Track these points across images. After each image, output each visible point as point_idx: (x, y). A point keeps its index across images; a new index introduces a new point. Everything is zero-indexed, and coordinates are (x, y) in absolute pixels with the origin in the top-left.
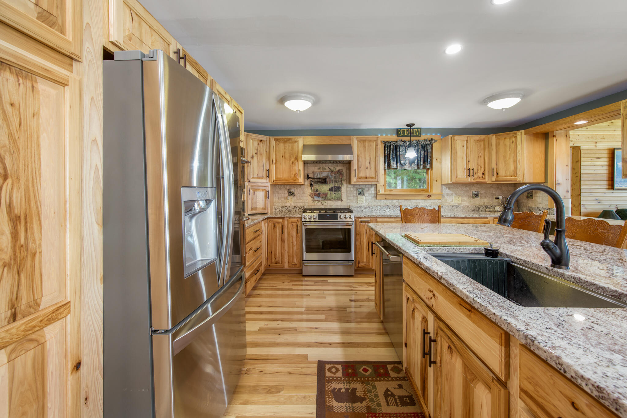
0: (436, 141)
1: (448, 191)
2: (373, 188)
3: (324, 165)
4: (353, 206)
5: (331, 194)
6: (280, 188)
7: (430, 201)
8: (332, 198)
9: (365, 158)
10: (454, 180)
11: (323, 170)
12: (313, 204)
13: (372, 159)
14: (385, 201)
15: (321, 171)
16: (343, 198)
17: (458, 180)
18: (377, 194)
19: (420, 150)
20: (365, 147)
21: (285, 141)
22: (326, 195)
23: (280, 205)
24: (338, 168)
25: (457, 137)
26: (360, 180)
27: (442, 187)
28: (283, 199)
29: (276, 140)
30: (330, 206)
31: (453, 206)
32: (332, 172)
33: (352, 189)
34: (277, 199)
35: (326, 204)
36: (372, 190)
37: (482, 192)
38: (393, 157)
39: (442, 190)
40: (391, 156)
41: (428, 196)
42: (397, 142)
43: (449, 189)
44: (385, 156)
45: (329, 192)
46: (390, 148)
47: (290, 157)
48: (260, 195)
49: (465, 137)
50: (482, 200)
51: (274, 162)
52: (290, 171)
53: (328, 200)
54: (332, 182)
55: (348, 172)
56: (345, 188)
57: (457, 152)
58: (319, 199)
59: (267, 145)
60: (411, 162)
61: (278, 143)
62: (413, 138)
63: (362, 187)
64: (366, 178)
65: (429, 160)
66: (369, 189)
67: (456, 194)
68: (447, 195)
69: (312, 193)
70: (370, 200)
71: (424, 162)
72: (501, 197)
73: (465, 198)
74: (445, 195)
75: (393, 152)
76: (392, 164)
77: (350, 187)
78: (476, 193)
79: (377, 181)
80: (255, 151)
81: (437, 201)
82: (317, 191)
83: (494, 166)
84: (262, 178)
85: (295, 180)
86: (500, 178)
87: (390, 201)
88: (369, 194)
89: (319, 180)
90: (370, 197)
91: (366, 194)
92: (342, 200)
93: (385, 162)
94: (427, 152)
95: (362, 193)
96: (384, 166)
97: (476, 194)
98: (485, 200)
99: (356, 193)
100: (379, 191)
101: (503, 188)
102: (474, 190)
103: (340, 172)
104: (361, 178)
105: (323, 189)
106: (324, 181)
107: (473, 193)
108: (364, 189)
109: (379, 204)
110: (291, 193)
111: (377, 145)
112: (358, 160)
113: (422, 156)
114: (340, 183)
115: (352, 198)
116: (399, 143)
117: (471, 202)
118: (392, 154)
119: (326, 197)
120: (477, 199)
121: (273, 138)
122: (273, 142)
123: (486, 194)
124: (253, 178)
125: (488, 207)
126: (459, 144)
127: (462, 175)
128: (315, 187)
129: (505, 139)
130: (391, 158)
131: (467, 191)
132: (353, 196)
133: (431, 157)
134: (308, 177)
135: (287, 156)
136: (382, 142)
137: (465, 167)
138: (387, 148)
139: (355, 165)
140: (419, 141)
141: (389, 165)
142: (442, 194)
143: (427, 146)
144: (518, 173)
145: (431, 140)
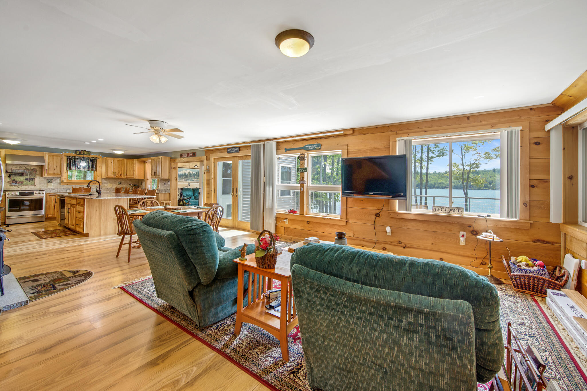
0: (99, 158)
1: (105, 181)
2: (59, 179)
3: (21, 166)
4: (43, 188)
5: (25, 182)
8: (27, 184)
9: (53, 164)
10: (106, 176)
11: (20, 168)
12: (11, 187)
13: (58, 165)
14: (67, 186)
15: (18, 169)
17: (109, 177)
18: (61, 182)
19: (89, 162)
20: (54, 159)
22: (22, 182)
24: (32, 168)
25: (108, 158)
26: (49, 175)
27: (102, 180)
30: (25, 189)
31: (107, 188)
32: (28, 169)
33: (43, 179)
35: (22, 188)
37: (123, 182)
38: (72, 164)
40: (71, 163)
41: (94, 184)
42: (75, 157)
43: (106, 180)
44: (67, 163)
46: (71, 160)
49: (112, 159)
50: (123, 186)
53: (24, 185)
54: (28, 175)
55: (40, 170)
56: (37, 179)
57: (108, 165)
58: (16, 184)
60: (84, 168)
62: (84, 156)
63: (51, 178)
64: (54, 174)
65: (95, 167)
66: (56, 180)
67: (109, 183)
68: (105, 183)
69: (10, 181)
70: (56, 185)
71: (92, 167)
72: (131, 184)
73: (115, 185)
75: (73, 162)
76: (72, 167)
77: (42, 178)
79: (61, 176)
82: (14, 180)
83: (126, 172)
86: (128, 177)
87: (71, 186)
88: (56, 182)
89: (16, 174)
92: (35, 185)
93: (67, 166)
94: (94, 163)
95: (51, 182)
96: (67, 168)
97: (119, 183)
98: (125, 186)
99: (46, 181)
100: (63, 181)
101: (133, 181)
102: (119, 181)
103: (34, 170)
104: (51, 174)
105: (19, 179)
106: (21, 174)
108: (52, 180)
109: (63, 187)
111: (62, 158)
112: (48, 165)
113: (91, 165)
114: (34, 176)
115: (43, 184)
116: (77, 158)
117: (117, 186)
118: (73, 163)
120: (121, 185)
123: (125, 182)
126: (109, 161)
127: (110, 175)
128: (13, 177)
129: (130, 161)
130: (71, 164)
131: (116, 182)
132: (44, 183)
133: (96, 165)
134: (7, 172)
136: (66, 156)
137: (112, 171)
138: (68, 160)
139: (46, 167)
140: (89, 157)
141: (70, 168)
142: (102, 183)
143: (94, 160)
144: (134, 175)
145: (95, 157)
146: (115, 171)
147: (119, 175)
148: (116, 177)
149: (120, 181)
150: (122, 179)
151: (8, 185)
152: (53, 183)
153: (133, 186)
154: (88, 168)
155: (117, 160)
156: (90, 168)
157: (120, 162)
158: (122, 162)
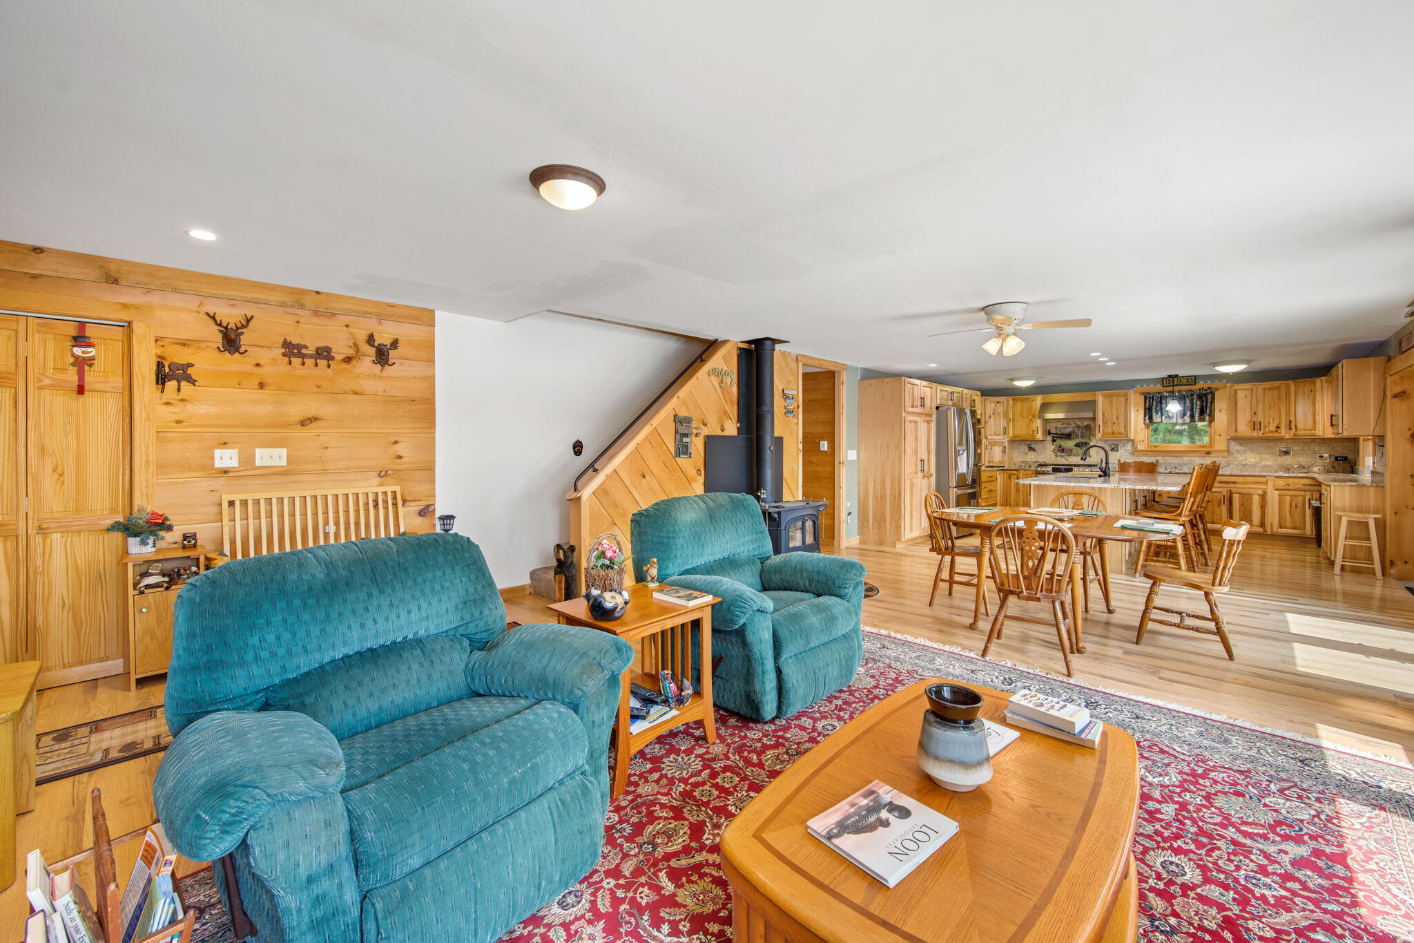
0: (1217, 389)
1: (1238, 447)
2: (1130, 444)
3: (1068, 420)
5: (1076, 450)
6: (1020, 444)
7: (1210, 458)
8: (1079, 454)
9: (1111, 413)
10: (1232, 434)
11: (1067, 426)
12: (1056, 459)
14: (1146, 458)
16: (1091, 454)
17: (1238, 434)
18: (1132, 450)
19: (1195, 401)
20: (1112, 402)
21: (1022, 400)
22: (1071, 450)
23: (1019, 460)
24: (1085, 424)
26: (1106, 436)
27: (1227, 443)
28: (1023, 454)
29: (1014, 400)
30: (1076, 462)
32: (1079, 427)
34: (1016, 454)
35: (1071, 460)
36: (1129, 446)
37: (1296, 448)
38: (1156, 409)
39: (1228, 446)
40: (1154, 408)
41: (1206, 453)
42: (1162, 392)
43: (1241, 444)
44: (1145, 409)
45: (1075, 447)
46: (1153, 400)
47: (1028, 415)
48: (997, 450)
49: (1249, 385)
50: (1296, 459)
51: (1012, 419)
52: (1028, 426)
53: (1074, 455)
54: (1079, 438)
58: (1064, 454)
59: (1004, 405)
60: (1182, 416)
61: (1016, 402)
62: (1178, 388)
63: (1115, 442)
64: (1115, 433)
65: (1208, 411)
66: (1124, 444)
67: (1252, 451)
68: (1238, 452)
69: (1054, 449)
70: (1125, 456)
71: (1202, 413)
72: (1326, 455)
73: (1267, 456)
74: (1234, 452)
75: (1157, 404)
76: (1154, 417)
78: (1285, 450)
79: (1134, 437)
80: (992, 412)
81: (1221, 459)
82: (1060, 447)
84: (999, 435)
86: (1299, 432)
88: (1125, 450)
89: (1063, 436)
90: (1126, 454)
91: (1121, 450)
93: (1145, 416)
94: (1206, 402)
95: (1115, 449)
96: (1145, 420)
98: (1300, 459)
100: (1137, 447)
101: (1334, 444)
102: (1282, 447)
103: (1088, 427)
104: (1107, 434)
105: (1067, 445)
106: (1068, 436)
107: (1279, 449)
108: (1118, 444)
110: (1031, 449)
112: (1105, 415)
114: (1085, 438)
116: (1165, 394)
117: (1276, 460)
118: (1156, 406)
119: (1071, 452)
120: (1288, 456)
121: (1010, 398)
122: (1011, 402)
123: (1303, 450)
124: (989, 435)
125: (1304, 467)
126: (1240, 394)
127: (1244, 429)
128: (1059, 442)
129: (1304, 386)
130: (1154, 410)
131: (1271, 448)
133: (1211, 408)
134: (1049, 433)
135: (1024, 414)
136: (1141, 394)
137: (1249, 419)
138: (1148, 400)
139: (1100, 421)
140: (1191, 390)
141: (1151, 418)
142: (1228, 451)
143: (1206, 395)
144: (1317, 426)
145: (1209, 388)
146: (1260, 417)
147: (1273, 428)
148: (1260, 434)
149: (1284, 445)
150: (1281, 439)
151: (1053, 455)
153: (1333, 459)
154: (1192, 417)
155: (1264, 389)
156: (1197, 415)
157: (1275, 392)
158: (1279, 393)
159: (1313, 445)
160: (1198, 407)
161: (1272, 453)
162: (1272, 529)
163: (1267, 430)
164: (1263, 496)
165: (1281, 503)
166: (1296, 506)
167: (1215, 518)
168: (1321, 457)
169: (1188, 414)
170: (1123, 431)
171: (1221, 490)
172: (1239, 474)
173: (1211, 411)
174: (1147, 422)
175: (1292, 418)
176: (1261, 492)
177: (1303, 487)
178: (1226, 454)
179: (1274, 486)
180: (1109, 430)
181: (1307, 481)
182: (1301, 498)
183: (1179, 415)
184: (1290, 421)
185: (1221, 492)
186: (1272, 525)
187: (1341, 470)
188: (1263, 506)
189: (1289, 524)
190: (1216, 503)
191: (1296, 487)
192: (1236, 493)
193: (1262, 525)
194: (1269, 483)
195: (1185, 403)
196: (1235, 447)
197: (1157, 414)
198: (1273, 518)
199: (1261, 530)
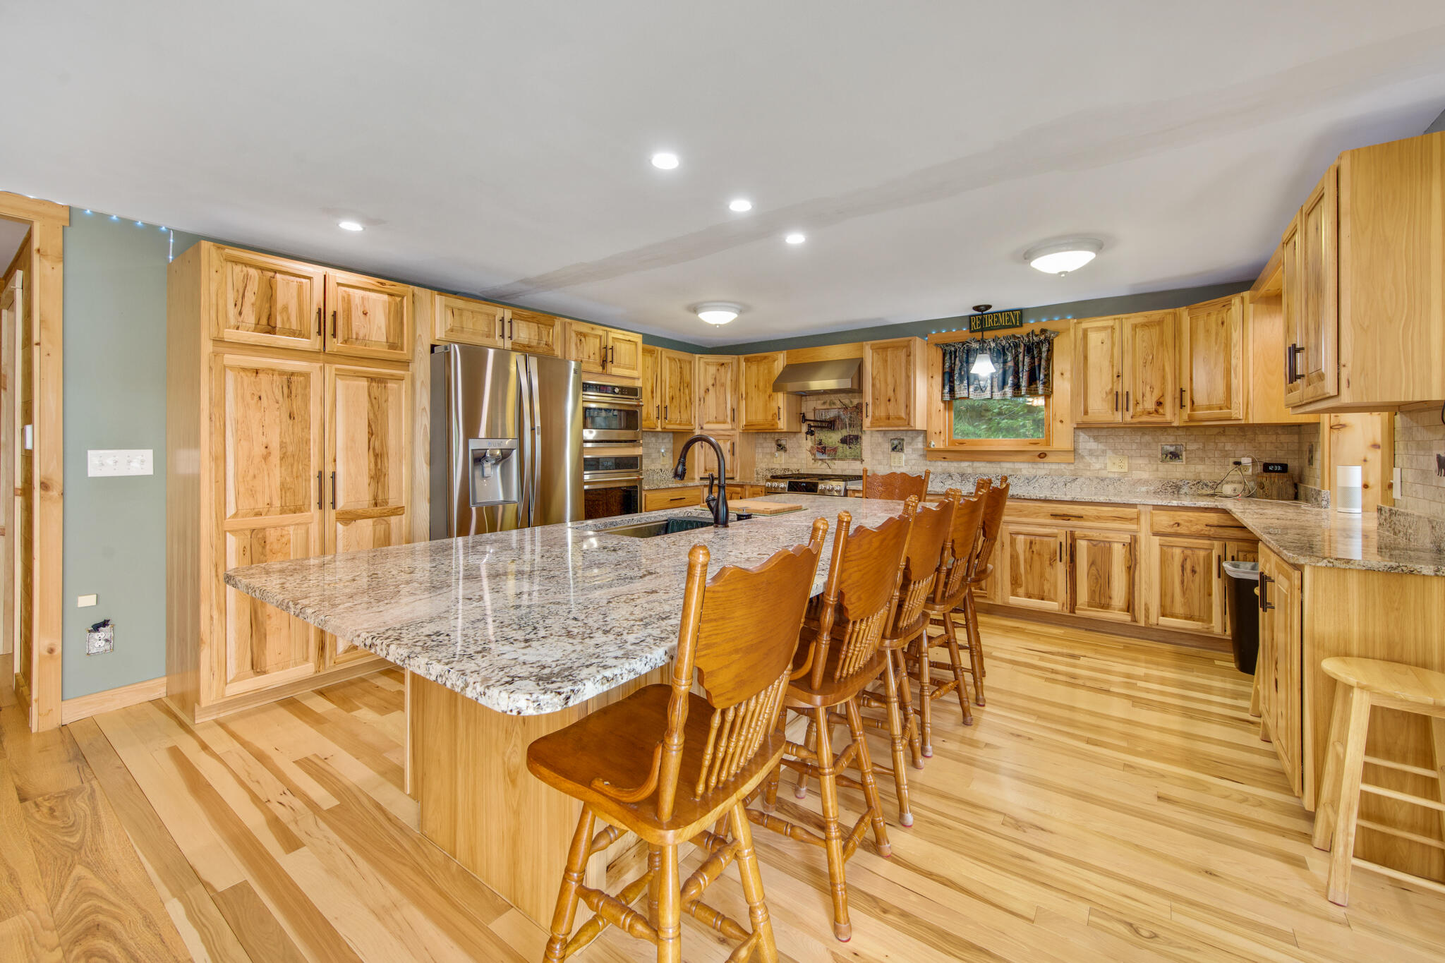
0: (1058, 334)
1: (1092, 445)
2: (920, 438)
5: (844, 449)
6: (765, 439)
7: (1046, 466)
8: (846, 456)
11: (830, 405)
12: (815, 466)
13: (898, 383)
14: (945, 464)
15: (828, 407)
16: (864, 457)
18: (928, 449)
19: (1021, 356)
20: (886, 361)
21: (759, 362)
22: (835, 450)
23: (764, 465)
24: (852, 400)
25: (1088, 324)
26: (877, 423)
27: (1076, 435)
28: (768, 456)
29: (747, 360)
30: (843, 470)
31: (1104, 480)
32: (846, 408)
33: (880, 440)
34: (761, 456)
35: (835, 467)
36: (919, 444)
37: (1192, 446)
38: (960, 374)
39: (1076, 441)
40: (957, 372)
41: (1039, 456)
42: (966, 343)
43: (1096, 438)
44: (944, 373)
45: (841, 445)
47: (766, 387)
49: (1108, 321)
50: (1192, 468)
51: (744, 396)
52: (764, 407)
53: (839, 459)
54: (846, 428)
56: (868, 439)
58: (825, 457)
59: (732, 370)
61: (749, 364)
62: (988, 334)
63: (899, 435)
64: (889, 419)
65: (1042, 376)
66: (913, 439)
67: (1115, 451)
68: (1091, 453)
69: (812, 447)
70: (914, 462)
71: (1032, 378)
72: (1246, 461)
73: (1141, 462)
74: (1085, 453)
75: (962, 365)
76: (957, 388)
77: (878, 437)
78: (1172, 449)
80: (710, 382)
81: (1063, 466)
82: (820, 444)
84: (724, 422)
85: (773, 425)
86: (1199, 413)
87: (955, 464)
88: (914, 450)
89: (823, 424)
90: (915, 456)
91: (907, 449)
92: (862, 461)
93: (943, 387)
94: (1040, 359)
95: (899, 447)
96: (943, 393)
97: (1171, 453)
98: (1200, 468)
99: (888, 447)
100: (931, 443)
101: (1261, 438)
102: (1167, 443)
103: (859, 408)
104: (880, 419)
105: (830, 440)
106: (830, 425)
107: (1162, 449)
108: (903, 440)
110: (781, 447)
112: (873, 385)
114: (859, 428)
115: (880, 457)
116: (973, 345)
117: (1157, 470)
118: (959, 369)
119: (835, 454)
120: (1177, 463)
121: (742, 358)
122: (743, 364)
123: (1204, 450)
124: (708, 422)
125: (1207, 485)
126: (1094, 338)
127: (1100, 408)
128: (817, 435)
129: (1207, 315)
130: (956, 376)
131: (1147, 445)
132: (883, 452)
133: (1047, 368)
134: (804, 419)
135: (761, 384)
136: (937, 345)
137: (1108, 388)
138: (947, 357)
139: (868, 398)
140: (1014, 336)
141: (952, 390)
142: (1075, 451)
143: (1039, 343)
144: (1234, 400)
145: (1043, 331)
146: (1127, 385)
147: (1150, 404)
148: (1128, 418)
149: (1171, 439)
150: (1165, 428)
151: (810, 458)
152: (905, 450)
153: (1259, 468)
154: (1017, 386)
155: (1135, 327)
156: (1024, 383)
157: (1155, 331)
158: (1162, 333)
159: (1223, 439)
160: (1026, 368)
161: (1149, 456)
162: (1147, 617)
163: (1140, 408)
164: (1132, 547)
165: (1164, 561)
166: (1194, 571)
167: (1046, 587)
168: (1237, 463)
169: (1010, 380)
170: (903, 415)
171: (1055, 531)
172: (1087, 498)
173: (1047, 376)
174: (947, 398)
175: (1186, 386)
176: (1127, 538)
177: (1206, 531)
178: (1071, 457)
179: (1152, 525)
180: (882, 413)
181: (1213, 518)
182: (1202, 553)
183: (995, 384)
184: (1182, 391)
185: (1054, 536)
186: (1147, 610)
187: (1275, 493)
188: (1131, 568)
189: (1179, 608)
190: (1046, 557)
191: (1194, 529)
192: (1082, 538)
193: (1130, 608)
194: (1143, 518)
195: (1005, 362)
196: (1087, 443)
197: (961, 382)
198: (1149, 595)
199: (1126, 617)
